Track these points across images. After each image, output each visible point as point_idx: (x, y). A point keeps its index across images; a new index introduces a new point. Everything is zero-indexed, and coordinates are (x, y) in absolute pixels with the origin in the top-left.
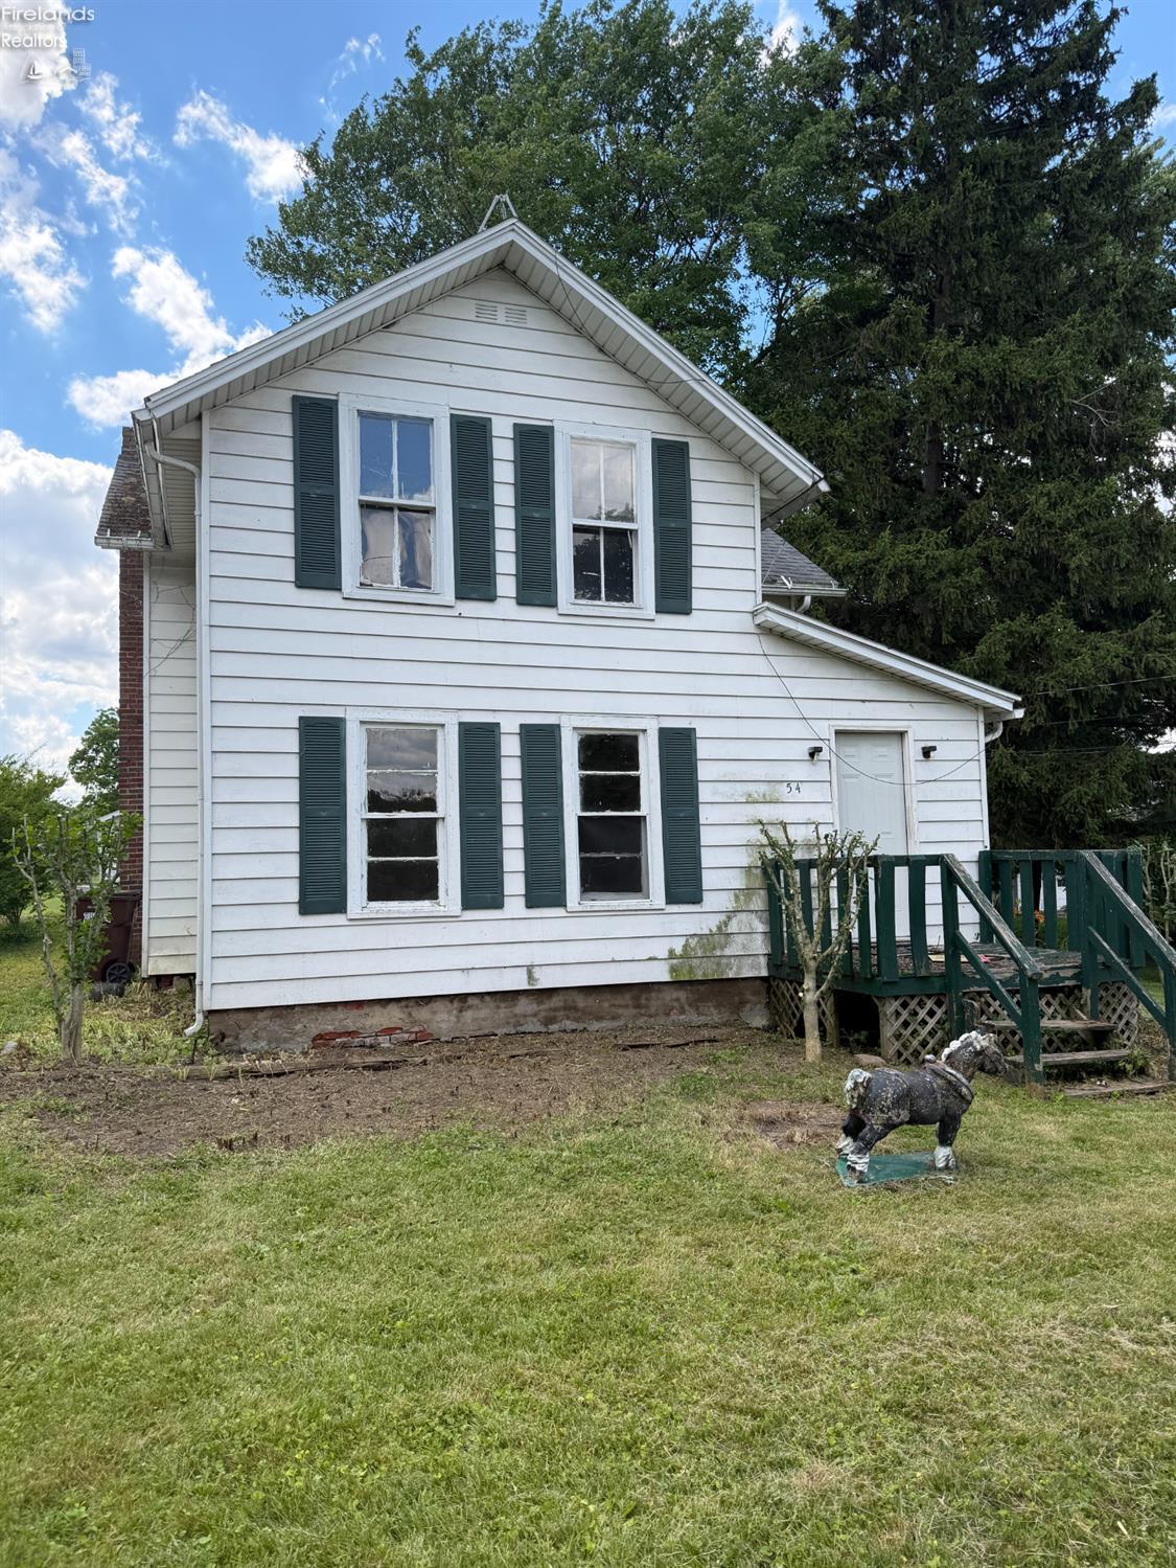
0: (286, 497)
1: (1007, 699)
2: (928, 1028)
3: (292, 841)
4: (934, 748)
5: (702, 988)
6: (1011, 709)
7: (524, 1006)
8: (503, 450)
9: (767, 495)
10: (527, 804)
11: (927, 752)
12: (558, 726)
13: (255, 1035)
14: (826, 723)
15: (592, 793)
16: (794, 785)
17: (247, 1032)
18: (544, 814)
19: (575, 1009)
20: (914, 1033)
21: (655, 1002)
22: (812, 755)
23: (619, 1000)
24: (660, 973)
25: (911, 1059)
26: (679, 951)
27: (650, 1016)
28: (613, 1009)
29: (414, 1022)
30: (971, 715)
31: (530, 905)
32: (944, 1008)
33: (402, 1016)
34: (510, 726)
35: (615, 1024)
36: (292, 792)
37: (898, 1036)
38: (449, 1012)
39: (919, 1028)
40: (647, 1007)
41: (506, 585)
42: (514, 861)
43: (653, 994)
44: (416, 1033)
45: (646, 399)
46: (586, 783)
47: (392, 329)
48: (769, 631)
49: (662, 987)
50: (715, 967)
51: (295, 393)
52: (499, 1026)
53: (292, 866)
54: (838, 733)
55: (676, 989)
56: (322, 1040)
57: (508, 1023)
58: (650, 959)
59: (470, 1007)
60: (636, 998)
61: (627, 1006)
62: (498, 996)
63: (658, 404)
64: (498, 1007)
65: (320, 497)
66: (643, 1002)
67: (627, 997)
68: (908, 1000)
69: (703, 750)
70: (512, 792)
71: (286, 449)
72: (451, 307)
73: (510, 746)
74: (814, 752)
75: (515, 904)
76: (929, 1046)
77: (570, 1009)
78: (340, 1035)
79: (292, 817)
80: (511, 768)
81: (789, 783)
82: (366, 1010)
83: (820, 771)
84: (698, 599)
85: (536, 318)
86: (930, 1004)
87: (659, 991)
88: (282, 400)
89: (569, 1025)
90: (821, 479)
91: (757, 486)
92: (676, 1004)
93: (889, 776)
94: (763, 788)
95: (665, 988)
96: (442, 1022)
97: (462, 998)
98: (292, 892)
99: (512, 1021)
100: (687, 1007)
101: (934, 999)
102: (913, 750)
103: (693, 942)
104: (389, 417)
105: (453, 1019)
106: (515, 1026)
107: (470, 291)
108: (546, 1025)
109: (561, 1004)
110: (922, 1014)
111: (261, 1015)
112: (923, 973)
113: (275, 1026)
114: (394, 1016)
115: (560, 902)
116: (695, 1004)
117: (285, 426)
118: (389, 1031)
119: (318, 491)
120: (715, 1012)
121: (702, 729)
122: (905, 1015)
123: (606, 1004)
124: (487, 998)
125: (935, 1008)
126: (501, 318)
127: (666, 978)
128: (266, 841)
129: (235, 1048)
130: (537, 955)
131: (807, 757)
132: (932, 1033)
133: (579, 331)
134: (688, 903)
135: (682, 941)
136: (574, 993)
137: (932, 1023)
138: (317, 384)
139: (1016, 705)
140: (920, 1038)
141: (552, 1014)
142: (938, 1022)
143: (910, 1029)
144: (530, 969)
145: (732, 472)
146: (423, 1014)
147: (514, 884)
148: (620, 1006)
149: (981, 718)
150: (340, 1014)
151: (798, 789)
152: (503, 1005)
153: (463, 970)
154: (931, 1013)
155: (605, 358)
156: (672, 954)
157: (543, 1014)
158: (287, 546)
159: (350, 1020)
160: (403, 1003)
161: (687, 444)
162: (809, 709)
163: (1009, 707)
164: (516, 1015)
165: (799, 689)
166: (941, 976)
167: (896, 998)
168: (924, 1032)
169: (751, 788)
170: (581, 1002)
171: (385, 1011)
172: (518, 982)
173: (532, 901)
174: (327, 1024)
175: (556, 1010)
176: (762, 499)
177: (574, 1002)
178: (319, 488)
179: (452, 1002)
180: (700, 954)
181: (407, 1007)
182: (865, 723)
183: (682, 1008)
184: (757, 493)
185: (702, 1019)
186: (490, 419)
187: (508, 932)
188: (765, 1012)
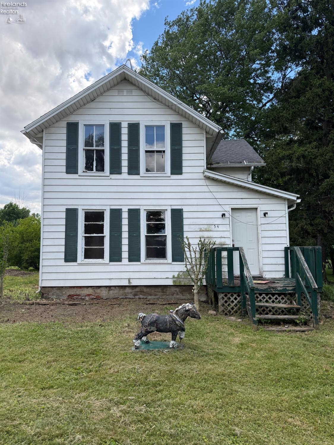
0: (64, 150)
1: (294, 196)
2: (234, 304)
3: (63, 242)
4: (267, 213)
5: (184, 288)
6: (296, 199)
7: (128, 290)
8: (125, 131)
9: (208, 136)
10: (130, 231)
11: (265, 214)
12: (139, 209)
13: (53, 294)
14: (229, 206)
15: (150, 229)
16: (216, 226)
17: (51, 293)
18: (135, 235)
19: (144, 292)
20: (229, 305)
21: (168, 291)
22: (222, 216)
23: (157, 290)
24: (170, 282)
25: (228, 313)
26: (176, 276)
27: (167, 295)
28: (155, 293)
29: (96, 293)
30: (282, 202)
31: (130, 261)
32: (240, 297)
33: (92, 291)
34: (125, 209)
35: (156, 297)
36: (63, 229)
37: (223, 305)
38: (106, 291)
39: (231, 303)
40: (166, 292)
41: (125, 169)
42: (125, 248)
43: (168, 289)
44: (96, 296)
45: (169, 111)
46: (148, 226)
47: (94, 101)
48: (208, 178)
49: (171, 286)
50: (188, 281)
51: (68, 122)
52: (120, 296)
53: (63, 249)
54: (232, 209)
55: (175, 288)
56: (70, 297)
57: (123, 295)
58: (167, 278)
59: (111, 290)
60: (163, 290)
61: (160, 292)
62: (120, 287)
63: (173, 112)
64: (120, 290)
65: (73, 149)
66: (165, 291)
67: (160, 289)
68: (227, 294)
69: (185, 215)
70: (125, 228)
71: (64, 137)
72: (110, 93)
73: (125, 215)
74: (223, 215)
75: (125, 261)
76: (234, 310)
77: (142, 292)
78: (76, 295)
79: (63, 235)
80: (125, 222)
81: (215, 225)
82: (82, 289)
83: (226, 221)
84: (184, 170)
85: (136, 92)
86: (235, 296)
87: (170, 288)
88: (64, 124)
89: (141, 296)
90: (221, 130)
91: (205, 133)
92: (175, 292)
93: (253, 222)
94: (206, 226)
95: (172, 287)
96: (104, 293)
97: (110, 287)
98: (62, 256)
99: (124, 294)
100: (179, 293)
101: (237, 294)
102: (260, 214)
103: (181, 273)
104: (92, 125)
105: (107, 293)
106: (125, 296)
107: (116, 88)
108: (134, 296)
109: (139, 290)
110: (232, 299)
111: (54, 289)
112: (231, 285)
113: (58, 292)
114: (90, 291)
115: (138, 260)
116: (182, 292)
117: (65, 131)
118: (89, 295)
119: (73, 147)
120: (188, 295)
121: (185, 209)
122: (226, 299)
123: (153, 291)
124: (117, 287)
125: (237, 297)
126: (125, 94)
127: (172, 284)
128: (56, 242)
129: (48, 297)
130: (131, 275)
131: (221, 217)
132: (236, 305)
133: (148, 94)
134: (180, 262)
135: (178, 273)
136: (143, 287)
137: (235, 302)
138: (73, 119)
139: (298, 198)
140: (231, 307)
141: (136, 293)
142: (238, 302)
143: (228, 304)
144: (129, 279)
145: (197, 130)
146: (98, 291)
147: (125, 255)
148: (157, 292)
149: (286, 203)
150: (75, 290)
151: (218, 227)
152: (121, 290)
153: (109, 279)
154: (236, 299)
155: (156, 101)
156: (174, 277)
157: (133, 293)
158: (64, 163)
159: (78, 292)
160: (93, 288)
161: (182, 123)
162: (221, 202)
163: (295, 199)
164: (125, 293)
165: (218, 195)
166: (239, 287)
167: (223, 293)
168: (232, 305)
169: (202, 227)
170: (145, 290)
171: (88, 290)
172: (126, 283)
173: (130, 260)
174: (72, 292)
175: (138, 292)
176: (206, 138)
177: (143, 290)
178: (73, 146)
179: (106, 288)
180: (183, 277)
181: (94, 289)
182: (243, 206)
183: (178, 293)
184: (205, 136)
185: (184, 297)
186: (121, 123)
187: (123, 268)
188: (206, 296)
